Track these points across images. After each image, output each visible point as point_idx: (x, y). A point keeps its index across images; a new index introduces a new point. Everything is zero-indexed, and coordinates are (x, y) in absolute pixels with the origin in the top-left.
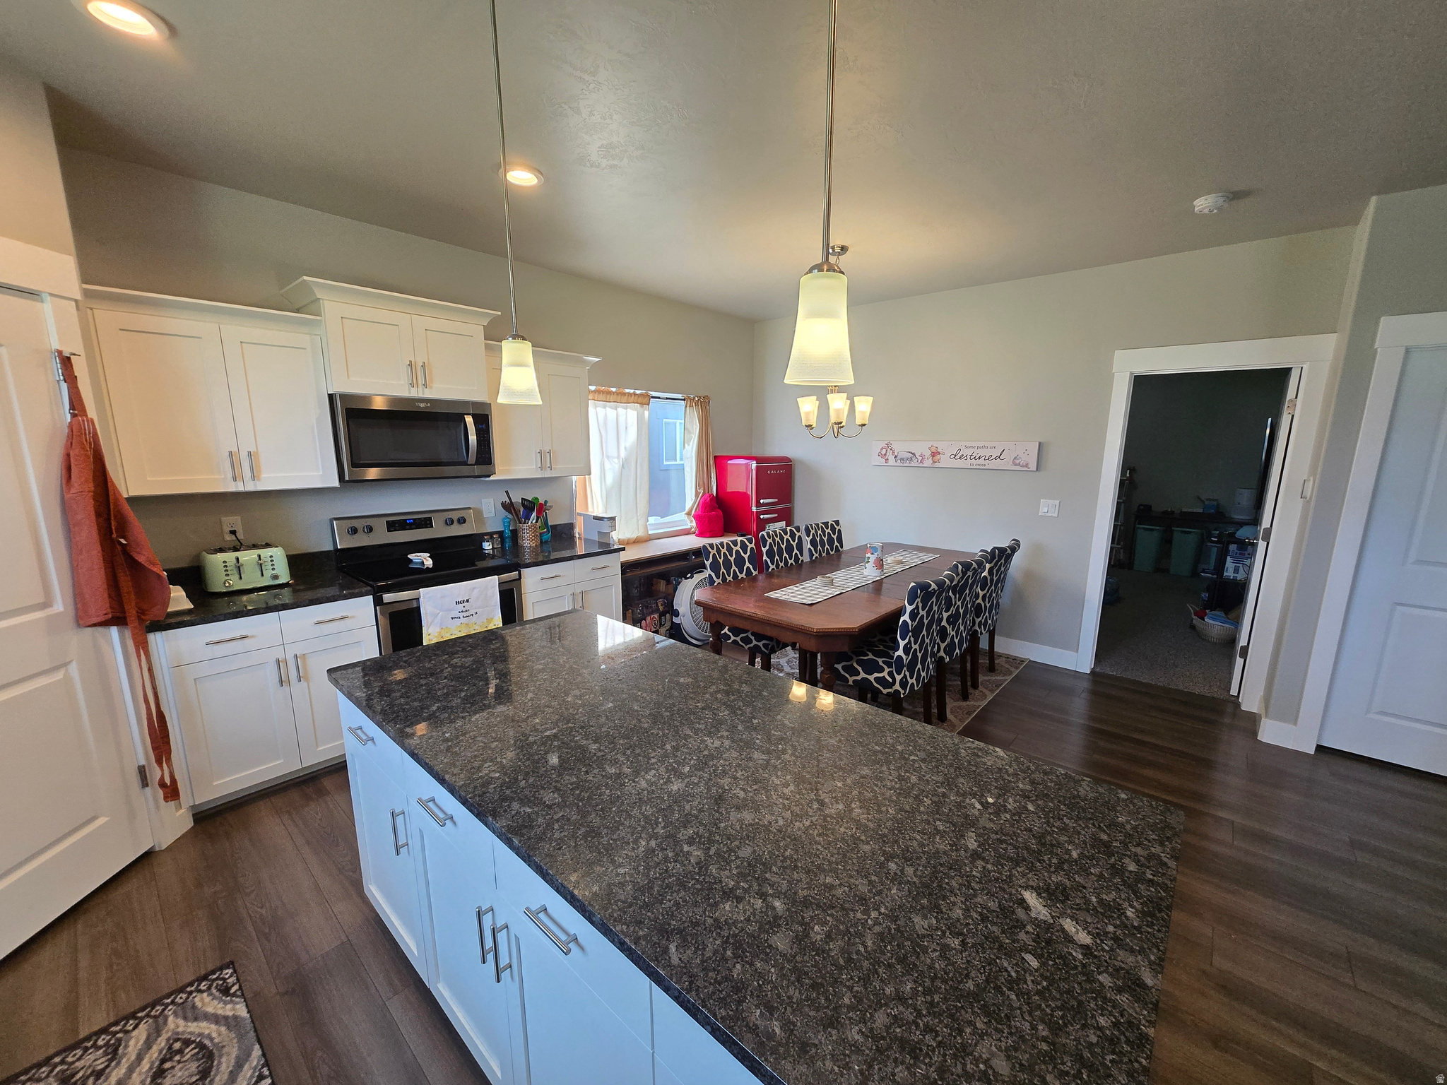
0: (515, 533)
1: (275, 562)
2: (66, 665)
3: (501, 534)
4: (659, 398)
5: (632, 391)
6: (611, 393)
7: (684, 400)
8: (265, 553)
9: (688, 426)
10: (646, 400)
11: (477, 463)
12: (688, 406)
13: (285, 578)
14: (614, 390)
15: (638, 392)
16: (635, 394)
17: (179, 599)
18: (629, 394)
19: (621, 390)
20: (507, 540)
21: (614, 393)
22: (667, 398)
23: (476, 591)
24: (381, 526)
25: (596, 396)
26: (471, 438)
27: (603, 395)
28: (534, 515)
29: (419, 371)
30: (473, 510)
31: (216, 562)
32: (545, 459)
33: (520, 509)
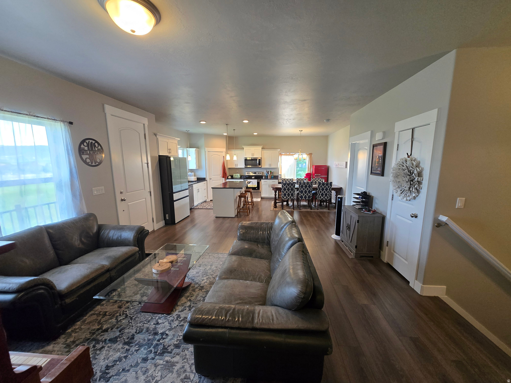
0: (267, 176)
1: (238, 175)
2: (221, 180)
6: (288, 154)
11: (259, 165)
13: (239, 177)
16: (293, 154)
17: (230, 177)
18: (291, 154)
23: (254, 181)
24: (250, 173)
25: (285, 155)
26: (258, 162)
27: (286, 155)
28: (269, 173)
29: (253, 154)
30: (262, 172)
31: (234, 174)
32: (270, 165)
33: (268, 172)
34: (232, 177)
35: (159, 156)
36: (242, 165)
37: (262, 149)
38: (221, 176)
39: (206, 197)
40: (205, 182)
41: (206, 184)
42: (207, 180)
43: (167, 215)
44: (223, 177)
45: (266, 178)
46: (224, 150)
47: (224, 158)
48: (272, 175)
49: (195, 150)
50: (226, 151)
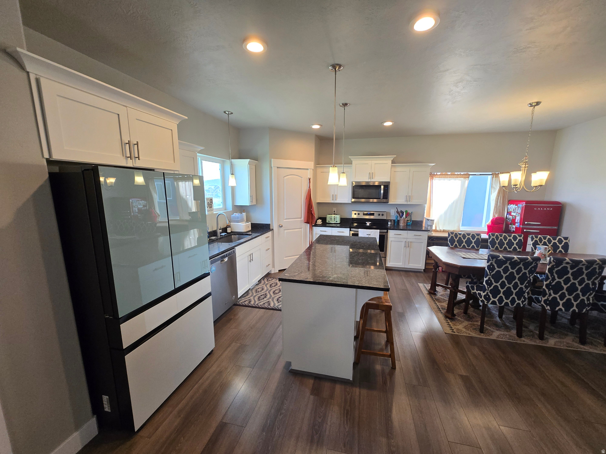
0: (398, 221)
1: (337, 219)
2: (302, 228)
3: (394, 220)
4: (475, 175)
5: (459, 173)
6: (448, 175)
7: (492, 175)
8: (336, 216)
9: (494, 185)
10: (467, 176)
11: (383, 198)
12: (494, 177)
13: (339, 222)
14: (449, 173)
15: (462, 173)
16: (461, 174)
17: (319, 222)
19: (453, 173)
20: (396, 223)
21: (449, 175)
22: (480, 175)
23: (372, 233)
24: (361, 213)
25: (441, 176)
26: (382, 192)
27: (444, 176)
28: (404, 216)
29: (371, 175)
30: (387, 212)
31: (328, 217)
32: (408, 198)
33: (400, 214)
34: (325, 223)
35: (50, 162)
36: (346, 197)
37: (393, 162)
38: (302, 219)
39: (271, 266)
40: (269, 234)
41: (270, 238)
42: (273, 229)
43: (105, 398)
44: (307, 222)
45: (396, 226)
46: (311, 164)
47: (310, 182)
48: (408, 218)
49: (249, 163)
50: (315, 167)
